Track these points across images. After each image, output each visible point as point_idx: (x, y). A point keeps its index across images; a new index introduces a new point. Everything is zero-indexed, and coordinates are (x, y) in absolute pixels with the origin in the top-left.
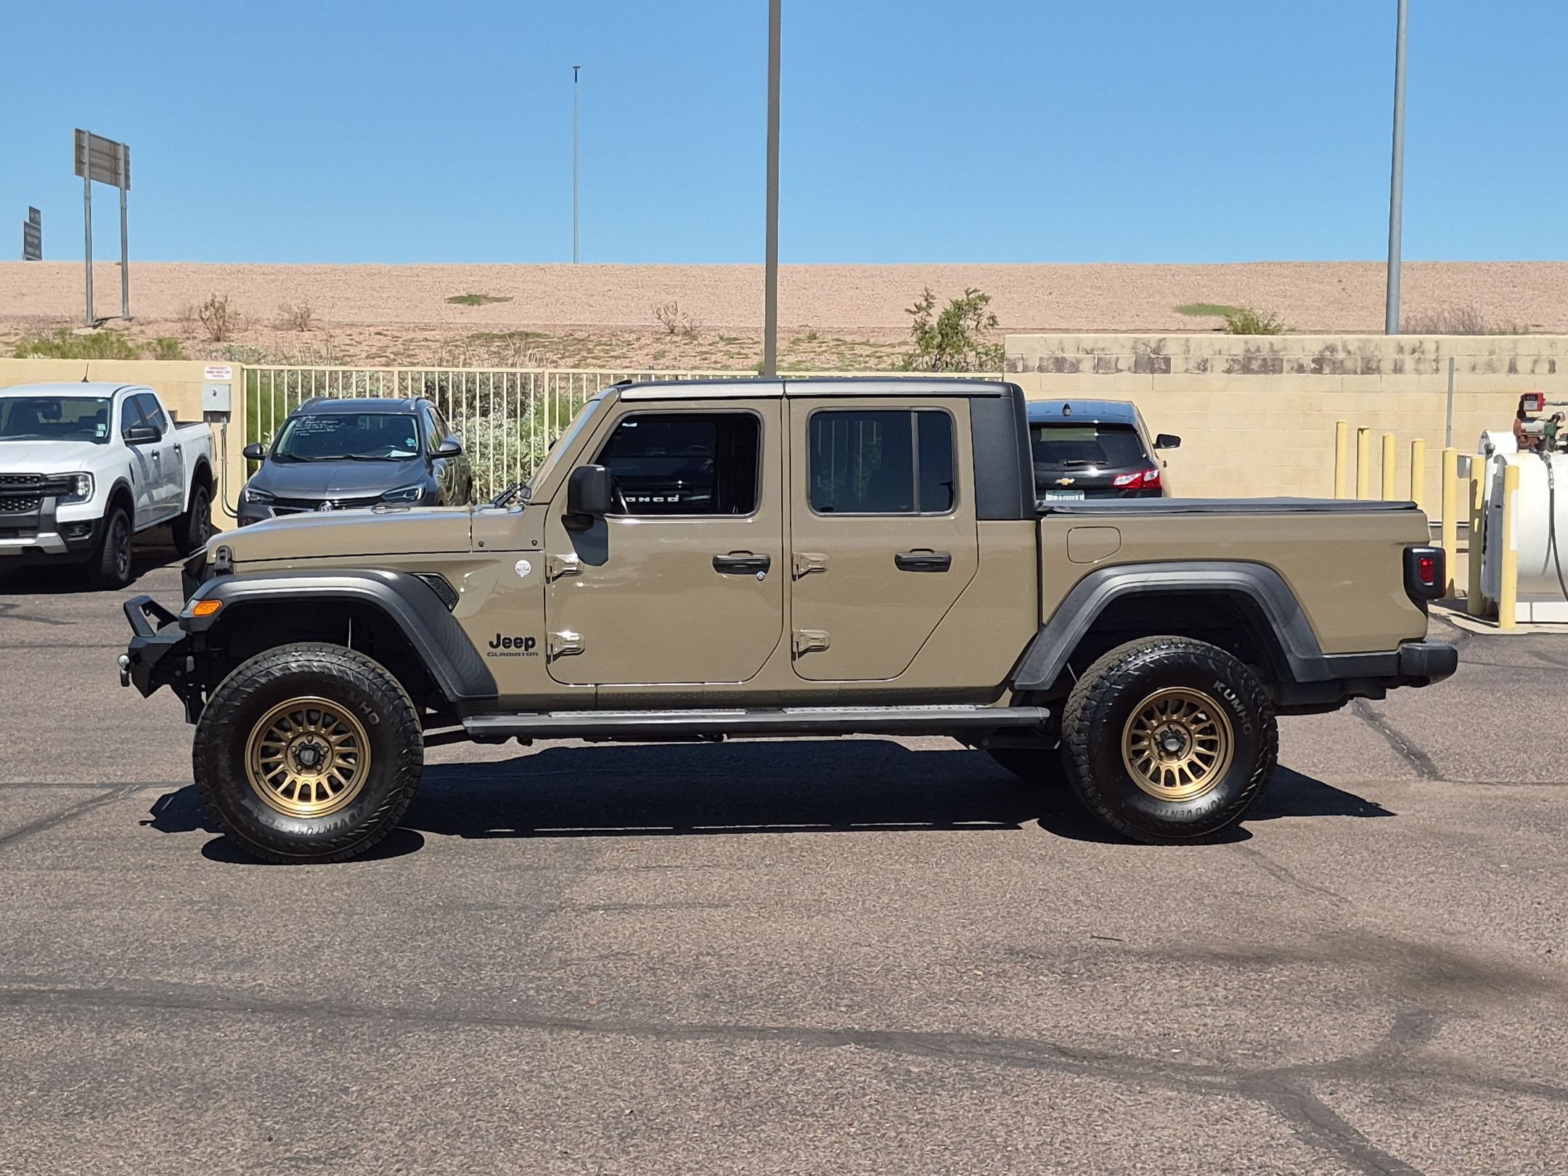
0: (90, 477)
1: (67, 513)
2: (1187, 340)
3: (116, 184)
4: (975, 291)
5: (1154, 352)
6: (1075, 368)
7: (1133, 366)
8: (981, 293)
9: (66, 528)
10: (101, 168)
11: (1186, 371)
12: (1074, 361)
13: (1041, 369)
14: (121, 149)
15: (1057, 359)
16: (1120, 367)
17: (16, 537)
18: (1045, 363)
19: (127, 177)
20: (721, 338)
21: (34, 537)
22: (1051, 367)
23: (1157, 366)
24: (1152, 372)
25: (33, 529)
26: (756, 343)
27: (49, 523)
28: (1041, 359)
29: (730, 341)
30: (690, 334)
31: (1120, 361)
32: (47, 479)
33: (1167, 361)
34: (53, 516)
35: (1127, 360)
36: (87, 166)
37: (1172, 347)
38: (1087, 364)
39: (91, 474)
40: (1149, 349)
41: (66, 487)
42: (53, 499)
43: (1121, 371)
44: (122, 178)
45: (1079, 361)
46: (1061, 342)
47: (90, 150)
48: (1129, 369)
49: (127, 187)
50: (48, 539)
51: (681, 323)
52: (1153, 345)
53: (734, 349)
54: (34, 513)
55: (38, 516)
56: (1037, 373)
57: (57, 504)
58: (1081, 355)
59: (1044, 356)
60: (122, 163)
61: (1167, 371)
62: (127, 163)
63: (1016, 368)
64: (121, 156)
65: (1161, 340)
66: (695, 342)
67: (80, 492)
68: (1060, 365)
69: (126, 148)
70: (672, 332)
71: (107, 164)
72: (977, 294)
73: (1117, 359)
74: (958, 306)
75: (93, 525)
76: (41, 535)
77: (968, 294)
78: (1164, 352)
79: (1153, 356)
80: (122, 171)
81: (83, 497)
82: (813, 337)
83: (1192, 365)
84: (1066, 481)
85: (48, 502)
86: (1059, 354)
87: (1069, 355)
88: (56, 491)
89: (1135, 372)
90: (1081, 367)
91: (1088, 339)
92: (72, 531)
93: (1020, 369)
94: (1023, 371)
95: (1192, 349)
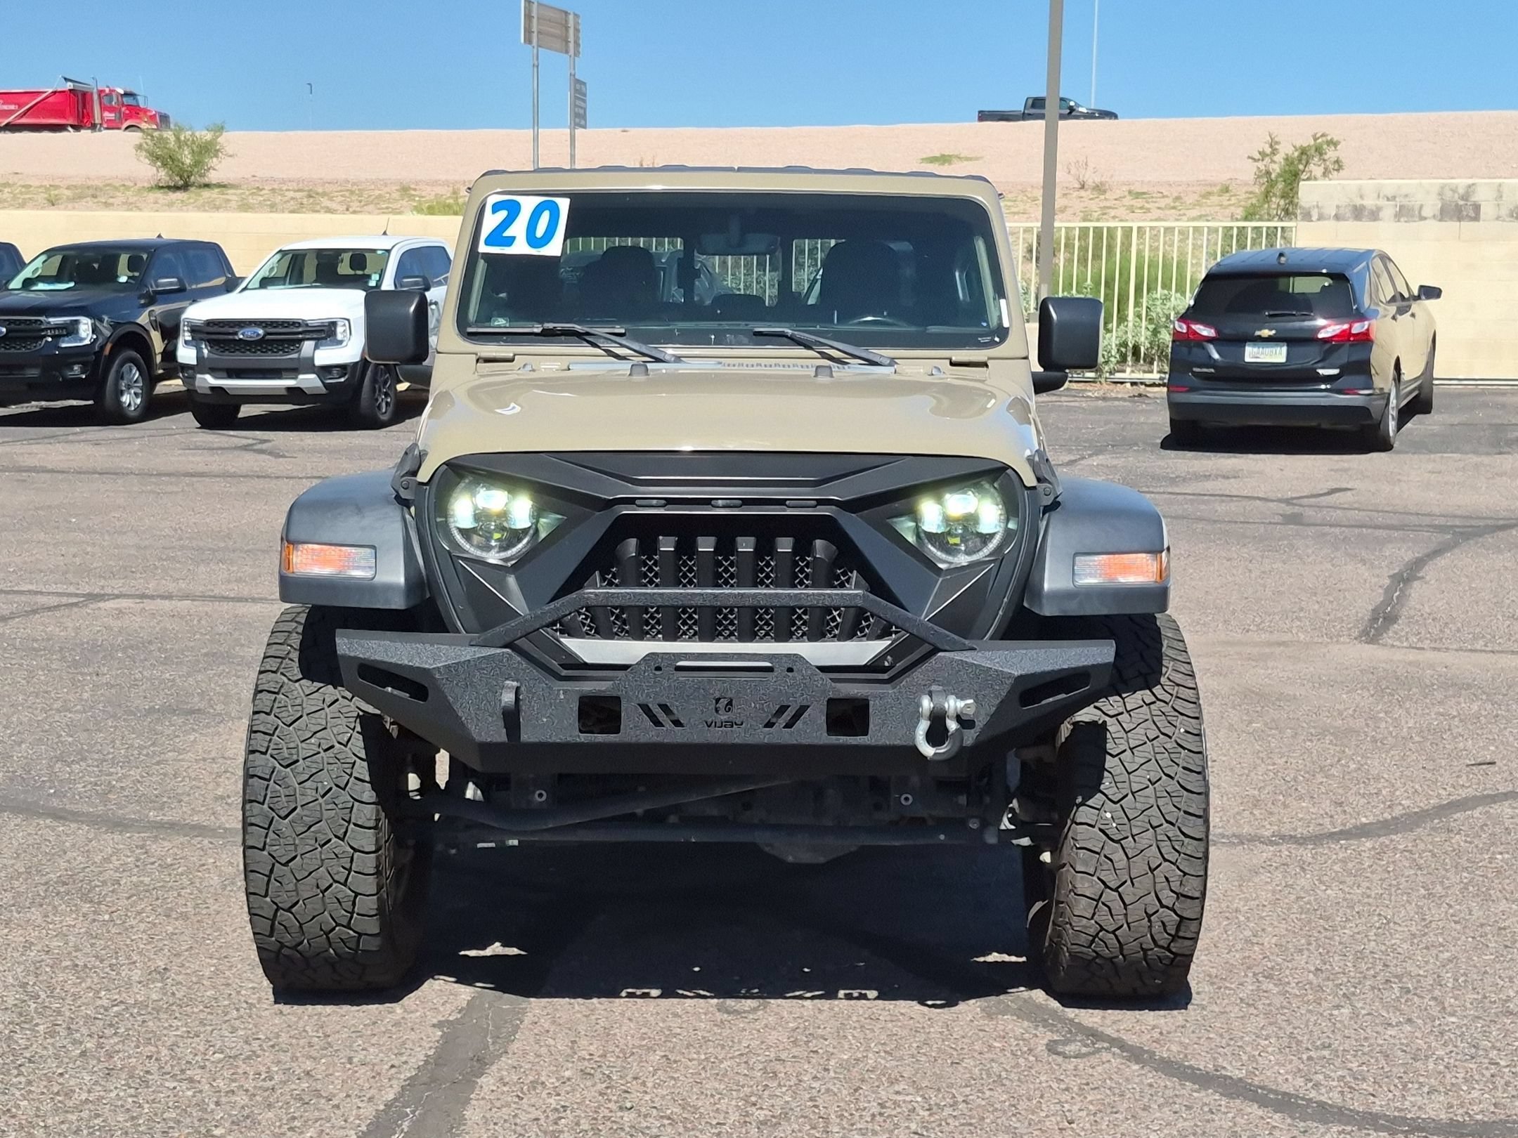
0: (347, 323)
1: (325, 356)
2: (1500, 185)
3: (567, 52)
4: (1323, 135)
5: (1463, 198)
6: (1374, 215)
7: (1438, 213)
8: (1329, 138)
9: (325, 370)
10: (552, 35)
11: (1498, 218)
12: (1374, 209)
13: (1337, 217)
14: (571, 17)
15: (1355, 206)
16: (1424, 214)
17: (280, 378)
18: (1342, 211)
19: (577, 44)
20: (1130, 192)
21: (295, 378)
22: (1348, 215)
23: (1465, 213)
24: (1460, 219)
25: (294, 371)
26: (1164, 197)
27: (309, 366)
28: (1338, 207)
29: (1138, 195)
30: (1100, 189)
31: (1424, 208)
32: (307, 325)
33: (1477, 208)
34: (312, 359)
35: (1431, 206)
36: (535, 35)
37: (1483, 195)
38: (1388, 211)
39: (348, 320)
40: (1456, 196)
41: (326, 333)
42: (312, 343)
43: (1425, 218)
44: (571, 45)
45: (1379, 209)
46: (1360, 188)
47: (538, 18)
48: (1434, 216)
49: (577, 53)
50: (308, 381)
51: (1091, 178)
52: (1461, 191)
53: (1139, 203)
54: (295, 356)
55: (299, 359)
56: (1333, 223)
57: (316, 347)
58: (1382, 202)
59: (1340, 204)
60: (571, 31)
61: (1476, 218)
62: (577, 30)
63: (1311, 216)
64: (571, 24)
65: (1469, 186)
66: (1102, 197)
67: (339, 337)
68: (1358, 213)
69: (576, 16)
70: (1083, 187)
71: (557, 32)
72: (1324, 139)
73: (1421, 207)
74: (1304, 151)
75: (349, 370)
76: (301, 377)
77: (1315, 139)
78: (1474, 198)
79: (1461, 203)
80: (571, 39)
81: (340, 342)
82: (1226, 190)
83: (1504, 212)
84: (1266, 333)
85: (308, 346)
86: (1358, 202)
87: (1369, 202)
88: (315, 336)
89: (1440, 220)
90: (1381, 215)
91: (1390, 185)
92: (330, 373)
93: (1315, 217)
94: (1319, 219)
95: (1504, 195)
